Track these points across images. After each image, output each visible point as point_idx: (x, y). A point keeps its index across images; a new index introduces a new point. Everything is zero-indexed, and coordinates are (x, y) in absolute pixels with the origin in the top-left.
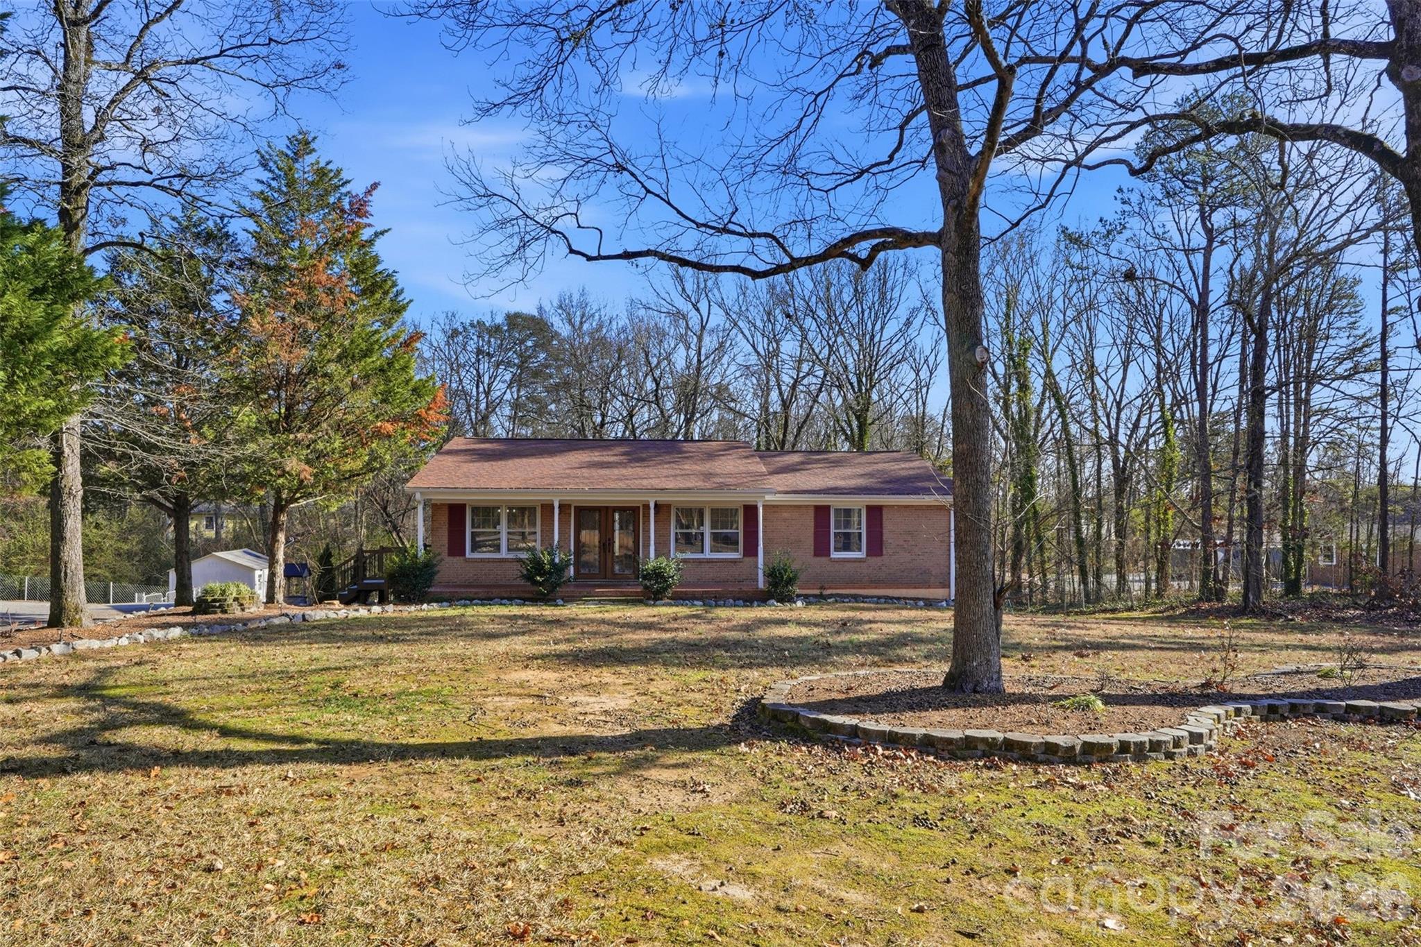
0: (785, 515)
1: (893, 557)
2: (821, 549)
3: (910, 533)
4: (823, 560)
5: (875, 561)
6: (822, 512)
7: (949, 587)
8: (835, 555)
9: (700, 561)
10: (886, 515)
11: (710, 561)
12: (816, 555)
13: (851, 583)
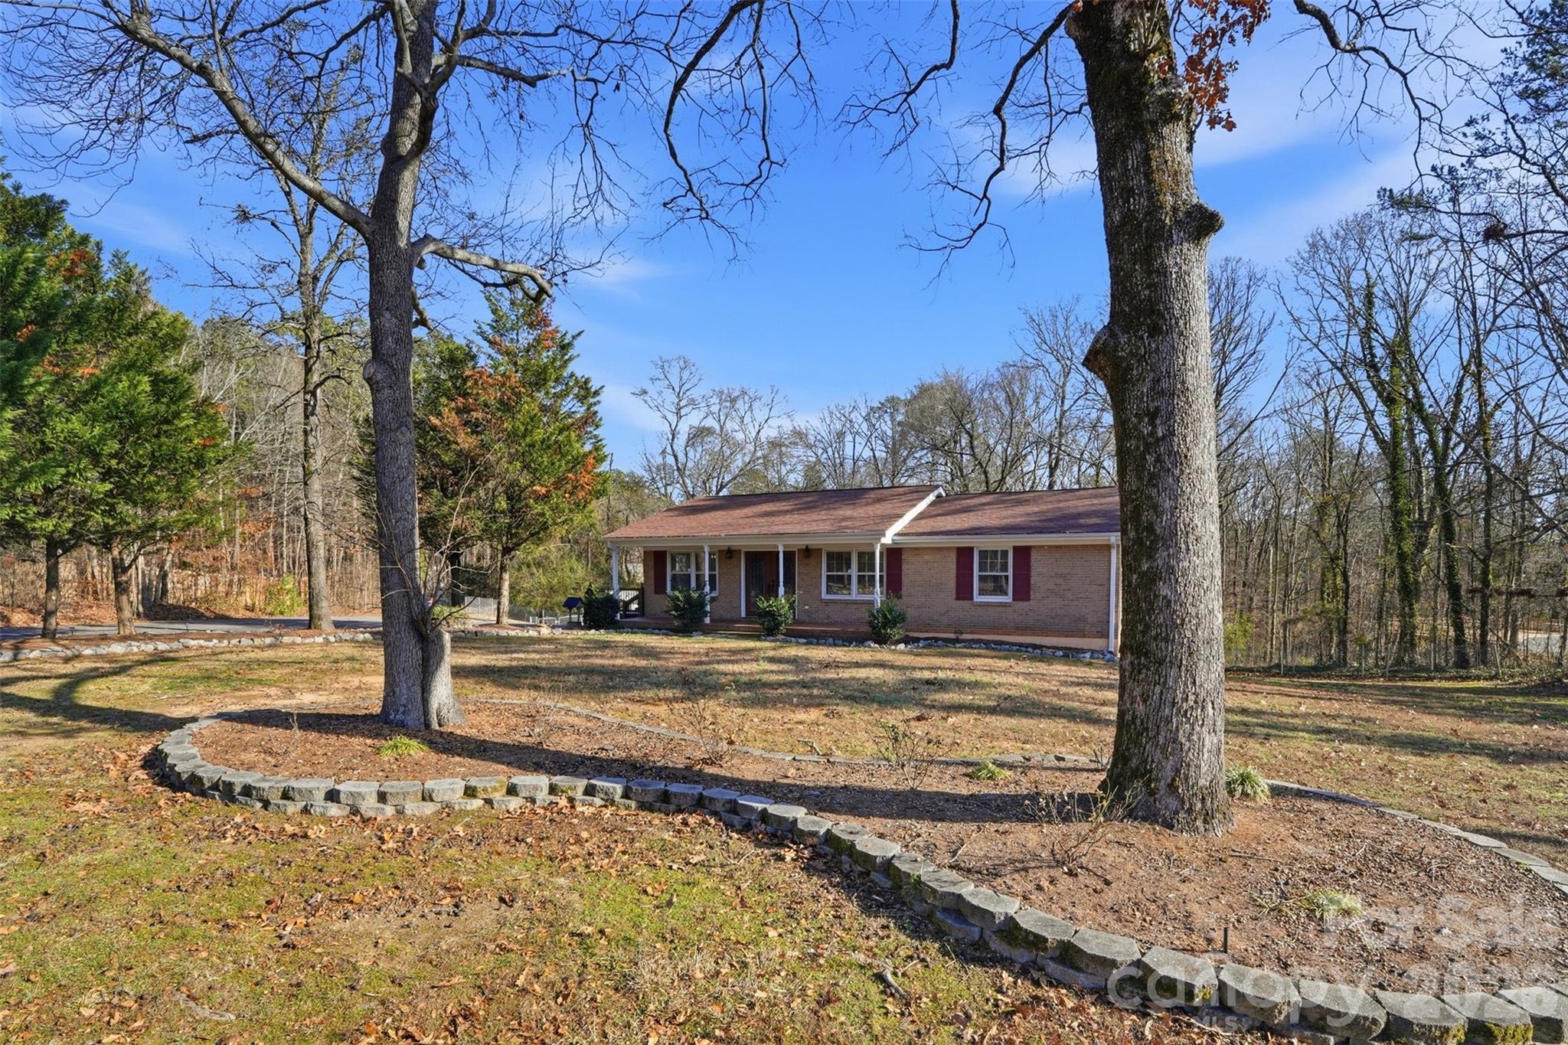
0: (926, 557)
1: (1040, 604)
2: (964, 591)
3: (1061, 576)
4: (966, 603)
5: (1022, 605)
6: (964, 555)
7: (1108, 637)
8: (978, 598)
9: (846, 603)
10: (1034, 556)
11: (855, 602)
12: (958, 598)
13: (994, 629)
